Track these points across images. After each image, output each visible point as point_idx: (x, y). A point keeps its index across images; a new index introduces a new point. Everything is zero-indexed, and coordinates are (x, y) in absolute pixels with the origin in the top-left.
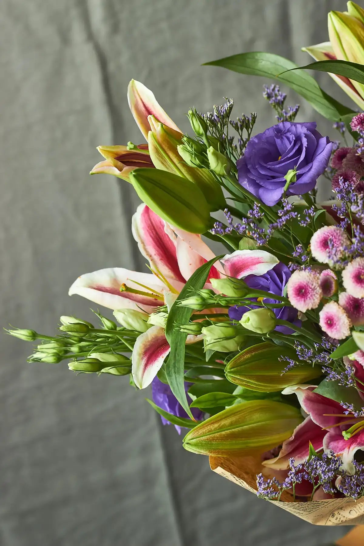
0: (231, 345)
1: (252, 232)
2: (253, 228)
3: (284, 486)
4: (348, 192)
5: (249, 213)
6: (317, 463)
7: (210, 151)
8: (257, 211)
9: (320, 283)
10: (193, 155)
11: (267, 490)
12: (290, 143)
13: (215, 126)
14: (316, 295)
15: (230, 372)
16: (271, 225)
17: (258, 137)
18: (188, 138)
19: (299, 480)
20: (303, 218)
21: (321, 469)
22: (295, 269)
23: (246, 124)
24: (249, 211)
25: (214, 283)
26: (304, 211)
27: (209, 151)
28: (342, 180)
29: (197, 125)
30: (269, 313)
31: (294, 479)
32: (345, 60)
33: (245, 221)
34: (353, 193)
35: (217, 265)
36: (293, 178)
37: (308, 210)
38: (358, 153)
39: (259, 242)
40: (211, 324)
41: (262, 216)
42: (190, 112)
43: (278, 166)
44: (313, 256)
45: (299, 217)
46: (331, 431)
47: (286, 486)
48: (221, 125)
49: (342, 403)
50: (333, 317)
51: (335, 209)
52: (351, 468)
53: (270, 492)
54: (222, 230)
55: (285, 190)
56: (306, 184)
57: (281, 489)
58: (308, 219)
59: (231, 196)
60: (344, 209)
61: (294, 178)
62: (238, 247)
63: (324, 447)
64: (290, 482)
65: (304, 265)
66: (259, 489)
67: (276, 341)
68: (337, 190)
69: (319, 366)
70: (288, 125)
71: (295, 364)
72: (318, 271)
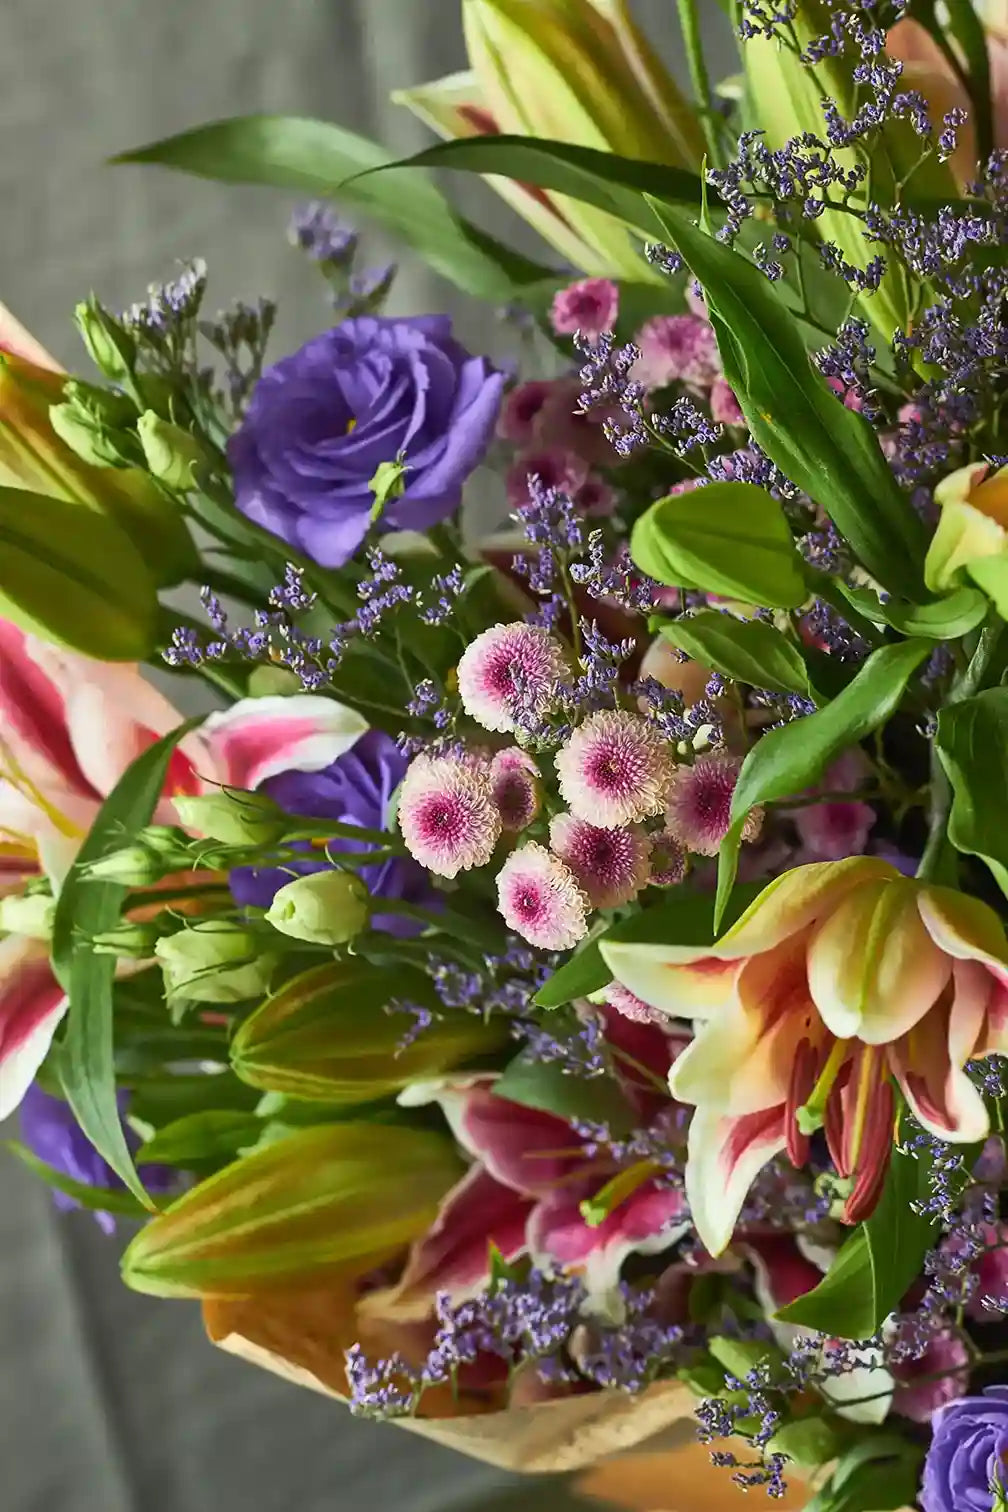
0: (245, 981)
1: (285, 652)
2: (287, 639)
3: (426, 1376)
4: (555, 517)
5: (273, 596)
6: (515, 1301)
7: (147, 422)
8: (295, 590)
9: (491, 792)
10: (97, 431)
11: (378, 1392)
12: (380, 380)
13: (160, 345)
14: (484, 828)
15: (246, 1058)
16: (340, 626)
17: (285, 367)
18: (81, 384)
19: (468, 1356)
20: (431, 600)
21: (528, 1318)
22: (415, 750)
23: (248, 328)
24: (272, 592)
25: (186, 810)
26: (434, 580)
27: (145, 424)
28: (538, 484)
29: (102, 347)
30: (350, 887)
31: (454, 1354)
32: (523, 132)
33: (262, 621)
34: (570, 520)
35: (189, 745)
36: (395, 485)
37: (443, 577)
38: (581, 409)
39: (309, 679)
40: (182, 928)
41: (310, 601)
42: (81, 310)
43: (346, 451)
44: (468, 712)
45: (420, 599)
46: (547, 1199)
47: (432, 1374)
48: (175, 341)
49: (575, 1121)
50: (537, 886)
51: (522, 567)
52: (612, 1305)
53: (389, 1396)
54: (196, 650)
55: (374, 519)
56: (431, 501)
57: (419, 1382)
58: (445, 604)
59: (216, 543)
60: (547, 568)
61: (398, 486)
62: (246, 692)
63: (530, 1246)
64: (441, 1362)
65: (441, 738)
66: (355, 1392)
67: (376, 959)
68: (524, 514)
69: (504, 1020)
70: (368, 327)
71: (434, 1019)
72: (485, 754)
